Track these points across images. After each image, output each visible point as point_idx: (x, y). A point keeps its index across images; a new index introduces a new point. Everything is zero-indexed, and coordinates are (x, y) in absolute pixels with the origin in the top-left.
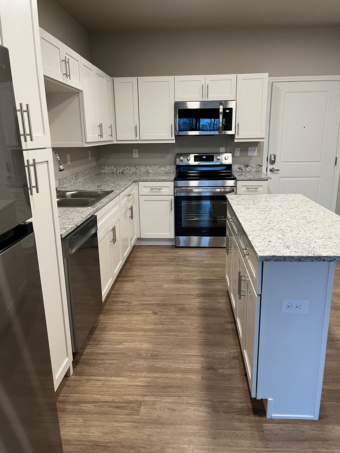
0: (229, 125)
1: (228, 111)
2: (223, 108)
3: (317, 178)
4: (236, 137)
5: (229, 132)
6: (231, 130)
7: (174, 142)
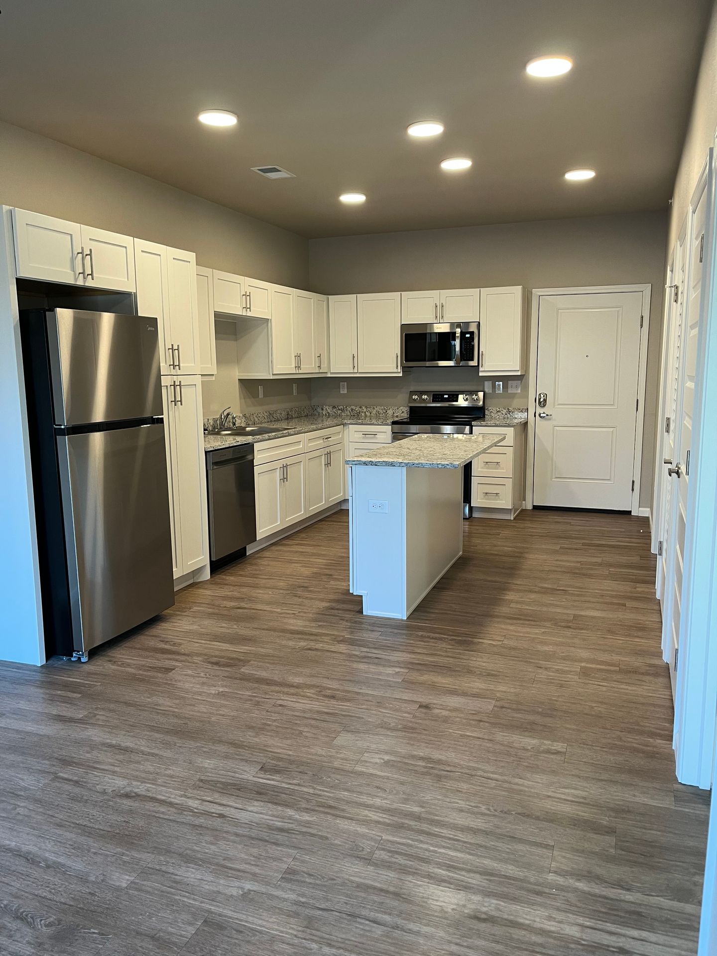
0: (470, 353)
1: (468, 336)
2: (461, 332)
3: (611, 429)
4: (481, 369)
5: (472, 363)
6: (473, 360)
7: (401, 375)
